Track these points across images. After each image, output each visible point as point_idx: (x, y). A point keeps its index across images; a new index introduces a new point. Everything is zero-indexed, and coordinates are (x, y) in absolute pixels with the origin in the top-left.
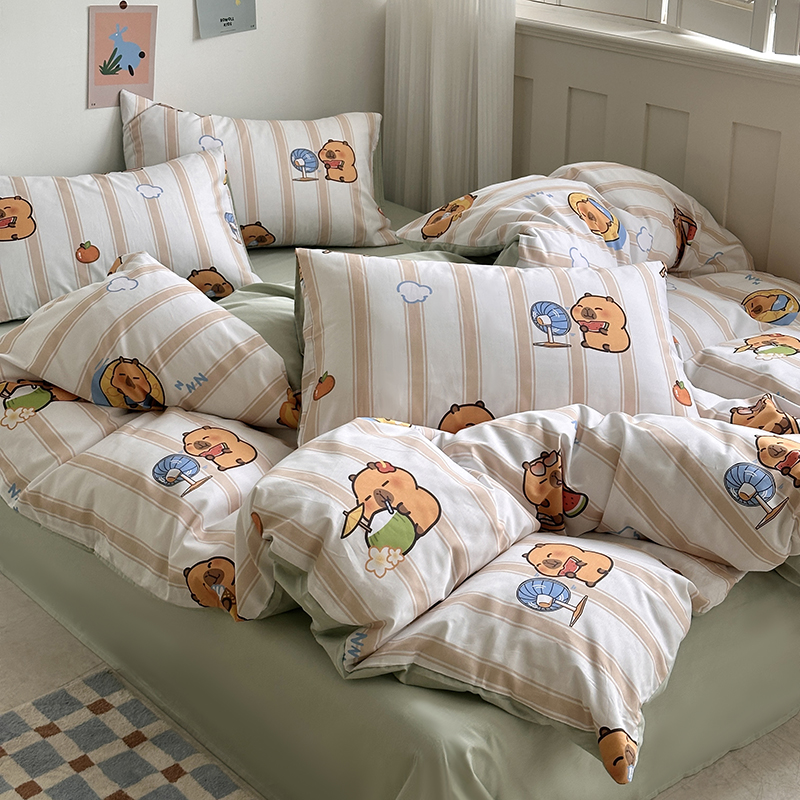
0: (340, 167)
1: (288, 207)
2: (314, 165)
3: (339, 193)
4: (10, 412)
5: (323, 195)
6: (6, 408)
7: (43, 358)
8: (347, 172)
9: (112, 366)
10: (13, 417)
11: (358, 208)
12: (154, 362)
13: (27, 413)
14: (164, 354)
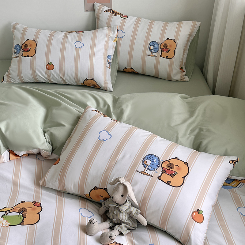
0: (167, 52)
2: (157, 50)
3: (164, 63)
5: (157, 63)
8: (170, 54)
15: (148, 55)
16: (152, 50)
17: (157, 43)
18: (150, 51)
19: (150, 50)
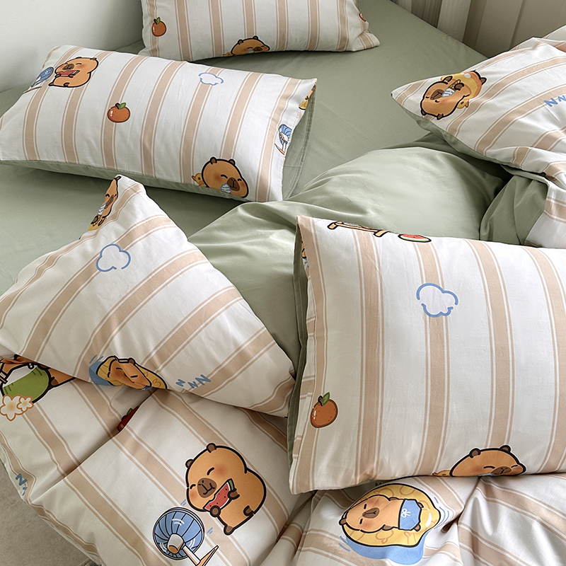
1: (282, 21)
4: (7, 398)
6: (3, 395)
7: (34, 344)
9: (107, 364)
10: (11, 407)
11: (343, 19)
12: (151, 362)
13: (25, 404)
14: (162, 356)
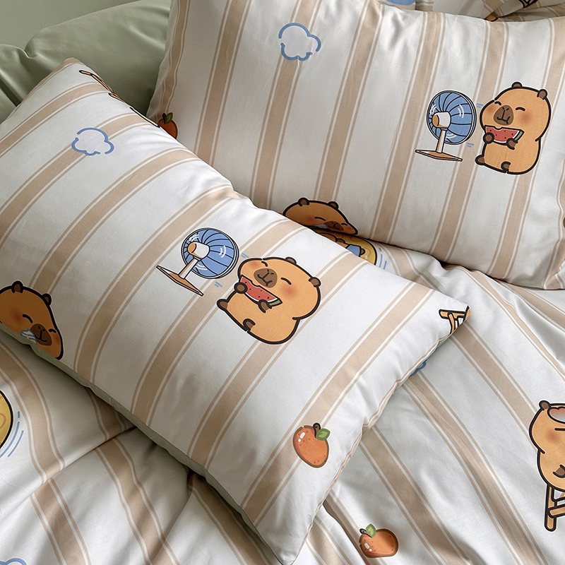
15: (420, 152)
16: (442, 129)
17: (469, 102)
18: (435, 135)
19: (435, 129)
